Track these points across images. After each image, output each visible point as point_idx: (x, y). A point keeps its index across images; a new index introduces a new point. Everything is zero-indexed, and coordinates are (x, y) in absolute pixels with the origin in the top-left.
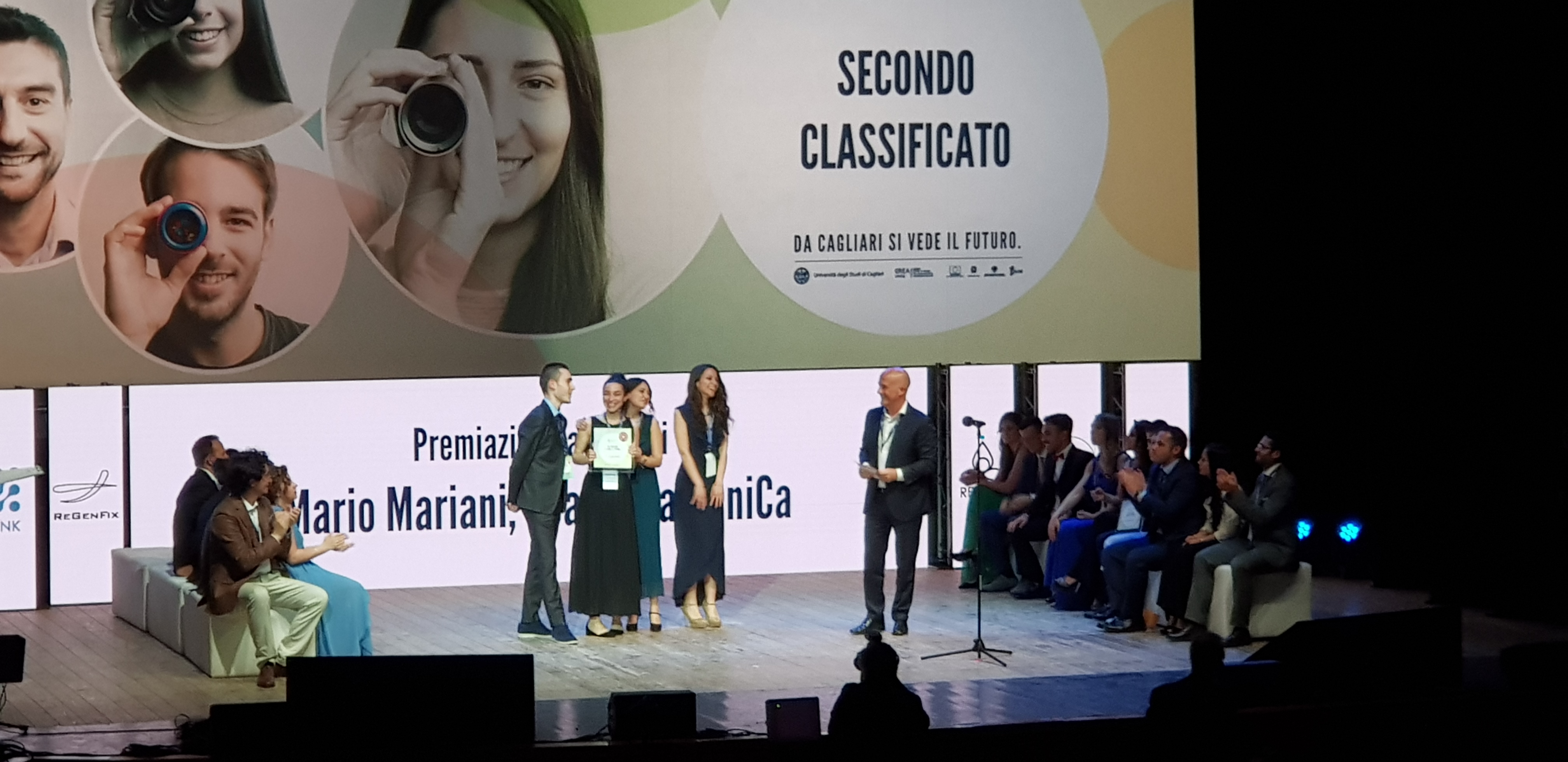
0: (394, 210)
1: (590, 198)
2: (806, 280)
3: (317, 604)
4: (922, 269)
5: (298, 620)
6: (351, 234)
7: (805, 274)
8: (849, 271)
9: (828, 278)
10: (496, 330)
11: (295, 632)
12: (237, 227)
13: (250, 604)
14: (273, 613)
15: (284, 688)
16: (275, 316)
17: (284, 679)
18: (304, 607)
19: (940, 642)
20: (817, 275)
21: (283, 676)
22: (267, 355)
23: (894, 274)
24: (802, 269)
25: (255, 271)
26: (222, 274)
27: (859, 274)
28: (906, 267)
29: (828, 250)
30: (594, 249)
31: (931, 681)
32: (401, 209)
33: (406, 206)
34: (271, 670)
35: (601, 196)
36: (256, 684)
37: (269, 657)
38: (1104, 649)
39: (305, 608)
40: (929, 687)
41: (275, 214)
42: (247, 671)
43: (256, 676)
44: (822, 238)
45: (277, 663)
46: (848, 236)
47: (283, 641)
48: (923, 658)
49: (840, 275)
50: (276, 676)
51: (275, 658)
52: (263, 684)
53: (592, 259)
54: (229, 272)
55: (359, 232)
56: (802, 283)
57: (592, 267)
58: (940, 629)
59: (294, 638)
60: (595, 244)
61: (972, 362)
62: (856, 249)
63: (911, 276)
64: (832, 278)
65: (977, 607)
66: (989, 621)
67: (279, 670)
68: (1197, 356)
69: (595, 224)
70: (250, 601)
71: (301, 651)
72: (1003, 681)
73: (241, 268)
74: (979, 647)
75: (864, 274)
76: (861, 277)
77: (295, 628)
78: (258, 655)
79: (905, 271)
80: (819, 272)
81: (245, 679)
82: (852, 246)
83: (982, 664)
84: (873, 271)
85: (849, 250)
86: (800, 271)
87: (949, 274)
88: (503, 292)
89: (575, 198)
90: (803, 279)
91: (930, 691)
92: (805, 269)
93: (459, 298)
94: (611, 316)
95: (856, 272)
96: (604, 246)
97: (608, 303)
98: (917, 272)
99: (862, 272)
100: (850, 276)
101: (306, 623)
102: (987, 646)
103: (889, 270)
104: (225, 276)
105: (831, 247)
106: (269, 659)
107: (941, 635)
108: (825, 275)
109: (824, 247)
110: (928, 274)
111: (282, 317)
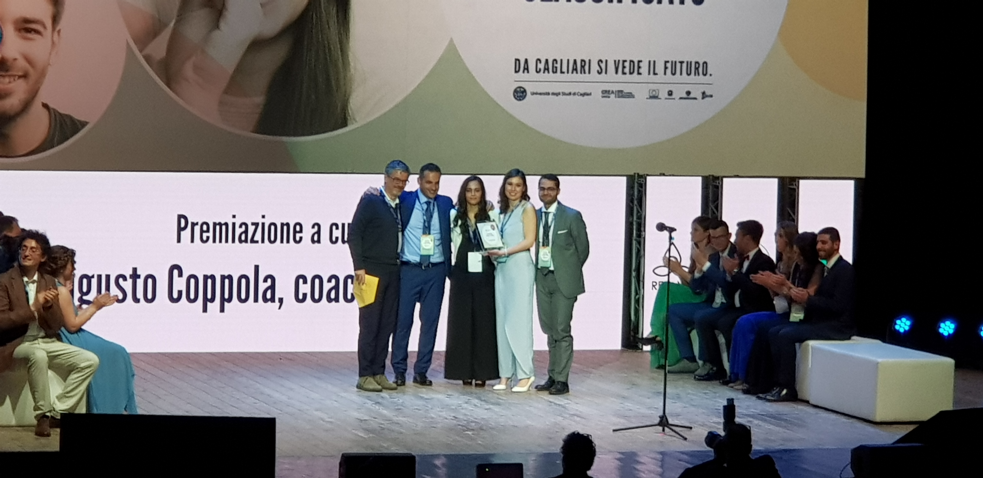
0: (166, 25)
1: (338, 21)
2: (524, 97)
3: (89, 367)
4: (626, 91)
5: (73, 379)
6: (128, 44)
7: (523, 92)
8: (561, 91)
9: (542, 96)
10: (253, 132)
11: (69, 389)
12: (29, 35)
13: (30, 364)
14: (50, 373)
15: (58, 438)
16: (60, 114)
17: (58, 430)
18: (77, 368)
19: (630, 417)
20: (533, 94)
21: (57, 427)
22: (52, 147)
23: (601, 94)
24: (520, 87)
25: (43, 74)
26: (15, 76)
27: (570, 94)
28: (611, 89)
29: (544, 72)
30: (340, 65)
31: (620, 451)
32: (172, 24)
33: (178, 22)
34: (48, 422)
35: (347, 19)
36: (34, 433)
37: (46, 411)
38: (771, 427)
39: (79, 369)
40: (619, 456)
41: (63, 24)
42: (27, 423)
43: (33, 426)
44: (538, 62)
45: (51, 416)
46: (561, 60)
47: (57, 397)
48: (614, 431)
49: (553, 94)
50: (51, 427)
51: (50, 411)
52: (41, 433)
53: (337, 73)
54: (20, 74)
55: (136, 44)
56: (520, 100)
57: (337, 80)
58: (629, 405)
59: (69, 395)
60: (340, 59)
61: (666, 174)
62: (568, 72)
63: (616, 97)
64: (546, 96)
65: (663, 387)
66: (673, 399)
67: (54, 422)
68: (862, 175)
69: (341, 43)
70: (31, 361)
71: (73, 407)
72: (683, 453)
73: (31, 70)
74: (664, 422)
75: (574, 94)
76: (572, 96)
77: (69, 387)
78: (36, 408)
79: (610, 92)
80: (535, 91)
81: (25, 428)
82: (565, 69)
83: (666, 437)
84: (582, 92)
85: (562, 72)
86: (518, 89)
87: (648, 97)
88: (260, 100)
89: (324, 19)
90: (521, 96)
91: (619, 459)
92: (523, 88)
93: (221, 103)
94: (353, 124)
95: (567, 91)
96: (349, 62)
97: (350, 112)
98: (621, 94)
99: (572, 92)
100: (562, 95)
101: (78, 383)
102: (671, 421)
103: (597, 90)
104: (17, 77)
105: (546, 69)
106: (45, 413)
107: (631, 410)
108: (540, 94)
109: (540, 70)
110: (630, 95)
111: (67, 116)
